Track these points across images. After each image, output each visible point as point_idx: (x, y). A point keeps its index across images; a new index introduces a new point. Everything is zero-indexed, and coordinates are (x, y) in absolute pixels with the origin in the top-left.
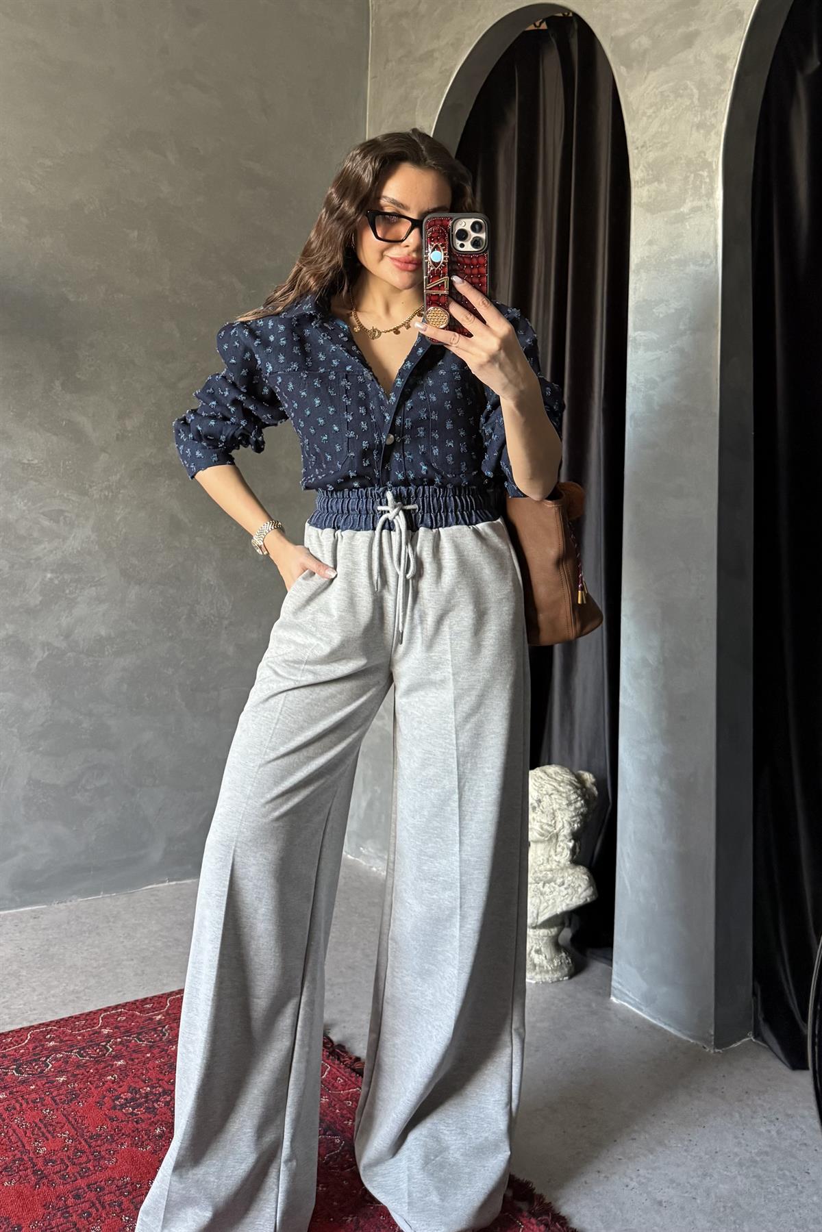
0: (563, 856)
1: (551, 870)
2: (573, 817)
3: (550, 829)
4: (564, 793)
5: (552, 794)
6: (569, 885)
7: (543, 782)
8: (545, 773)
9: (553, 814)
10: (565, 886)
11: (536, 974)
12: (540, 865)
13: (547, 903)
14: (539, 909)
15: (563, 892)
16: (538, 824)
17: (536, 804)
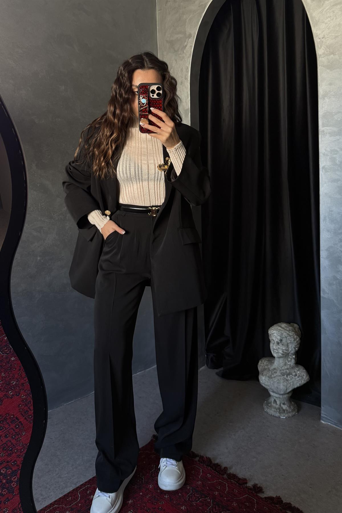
0: (292, 362)
1: (288, 369)
2: (296, 345)
3: (286, 351)
4: (292, 335)
5: (287, 337)
6: (299, 375)
7: (282, 332)
8: (281, 327)
9: (288, 345)
10: (298, 376)
11: (286, 414)
12: (281, 367)
13: (290, 384)
14: (287, 387)
15: (297, 379)
16: (281, 350)
17: (279, 342)
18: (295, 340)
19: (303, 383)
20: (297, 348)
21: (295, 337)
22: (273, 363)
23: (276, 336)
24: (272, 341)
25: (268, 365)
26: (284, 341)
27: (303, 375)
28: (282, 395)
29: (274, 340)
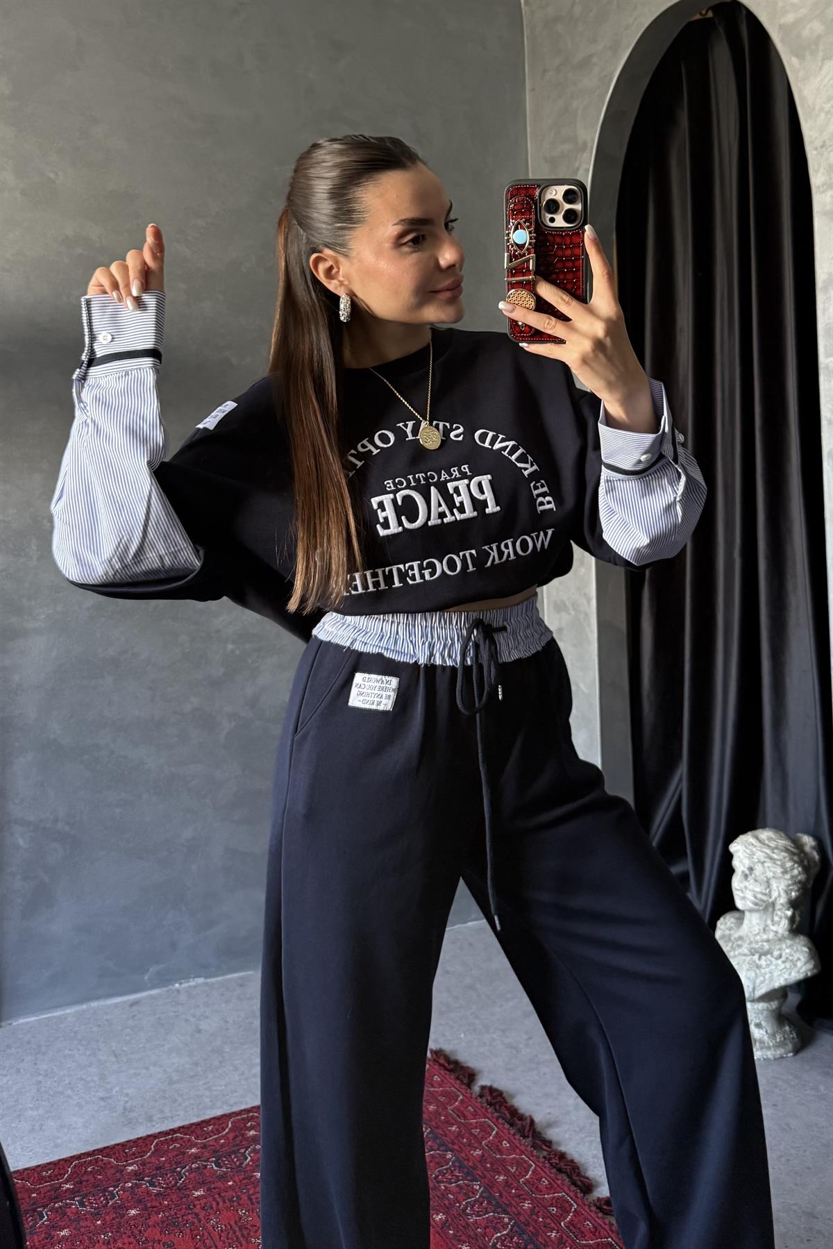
0: (781, 926)
2: (790, 885)
3: (765, 898)
4: (778, 860)
5: (764, 862)
6: (787, 958)
7: (754, 849)
9: (768, 882)
10: (783, 959)
11: (763, 1051)
12: (756, 935)
13: (764, 976)
14: (754, 983)
15: (781, 966)
16: (750, 893)
17: (747, 872)
18: (785, 872)
19: (795, 977)
20: (793, 894)
21: (789, 864)
22: (742, 922)
23: (742, 859)
26: (758, 869)
27: (799, 959)
29: (740, 868)
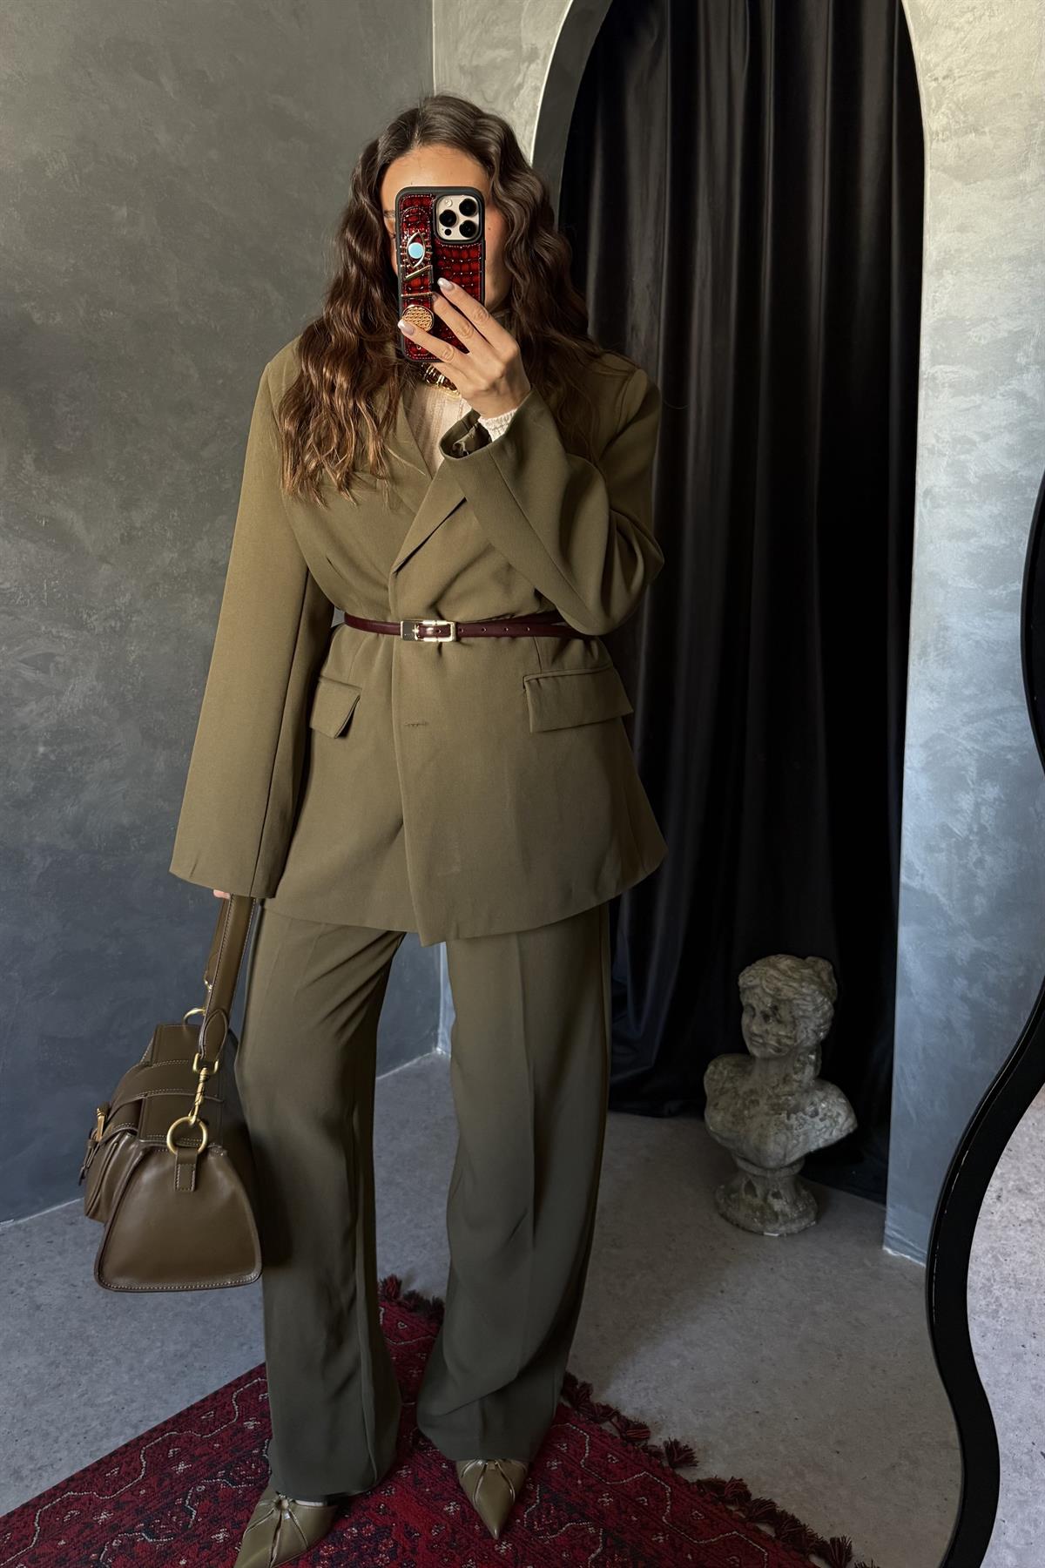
0: (807, 1074)
1: (792, 1094)
2: (821, 1025)
3: (789, 1042)
4: (808, 995)
5: (795, 999)
6: (825, 1115)
7: (780, 984)
8: (778, 970)
9: (794, 1022)
10: (821, 1116)
11: (781, 1225)
12: (773, 1088)
13: (797, 1140)
14: (785, 1148)
15: (818, 1125)
16: (775, 1038)
17: (770, 1013)
18: (816, 1010)
19: (837, 1136)
20: (822, 1034)
21: (820, 999)
22: (750, 1073)
23: (761, 996)
24: (749, 1009)
25: (732, 1078)
26: (784, 1012)
27: (839, 1114)
28: (773, 1170)
29: (755, 1006)
